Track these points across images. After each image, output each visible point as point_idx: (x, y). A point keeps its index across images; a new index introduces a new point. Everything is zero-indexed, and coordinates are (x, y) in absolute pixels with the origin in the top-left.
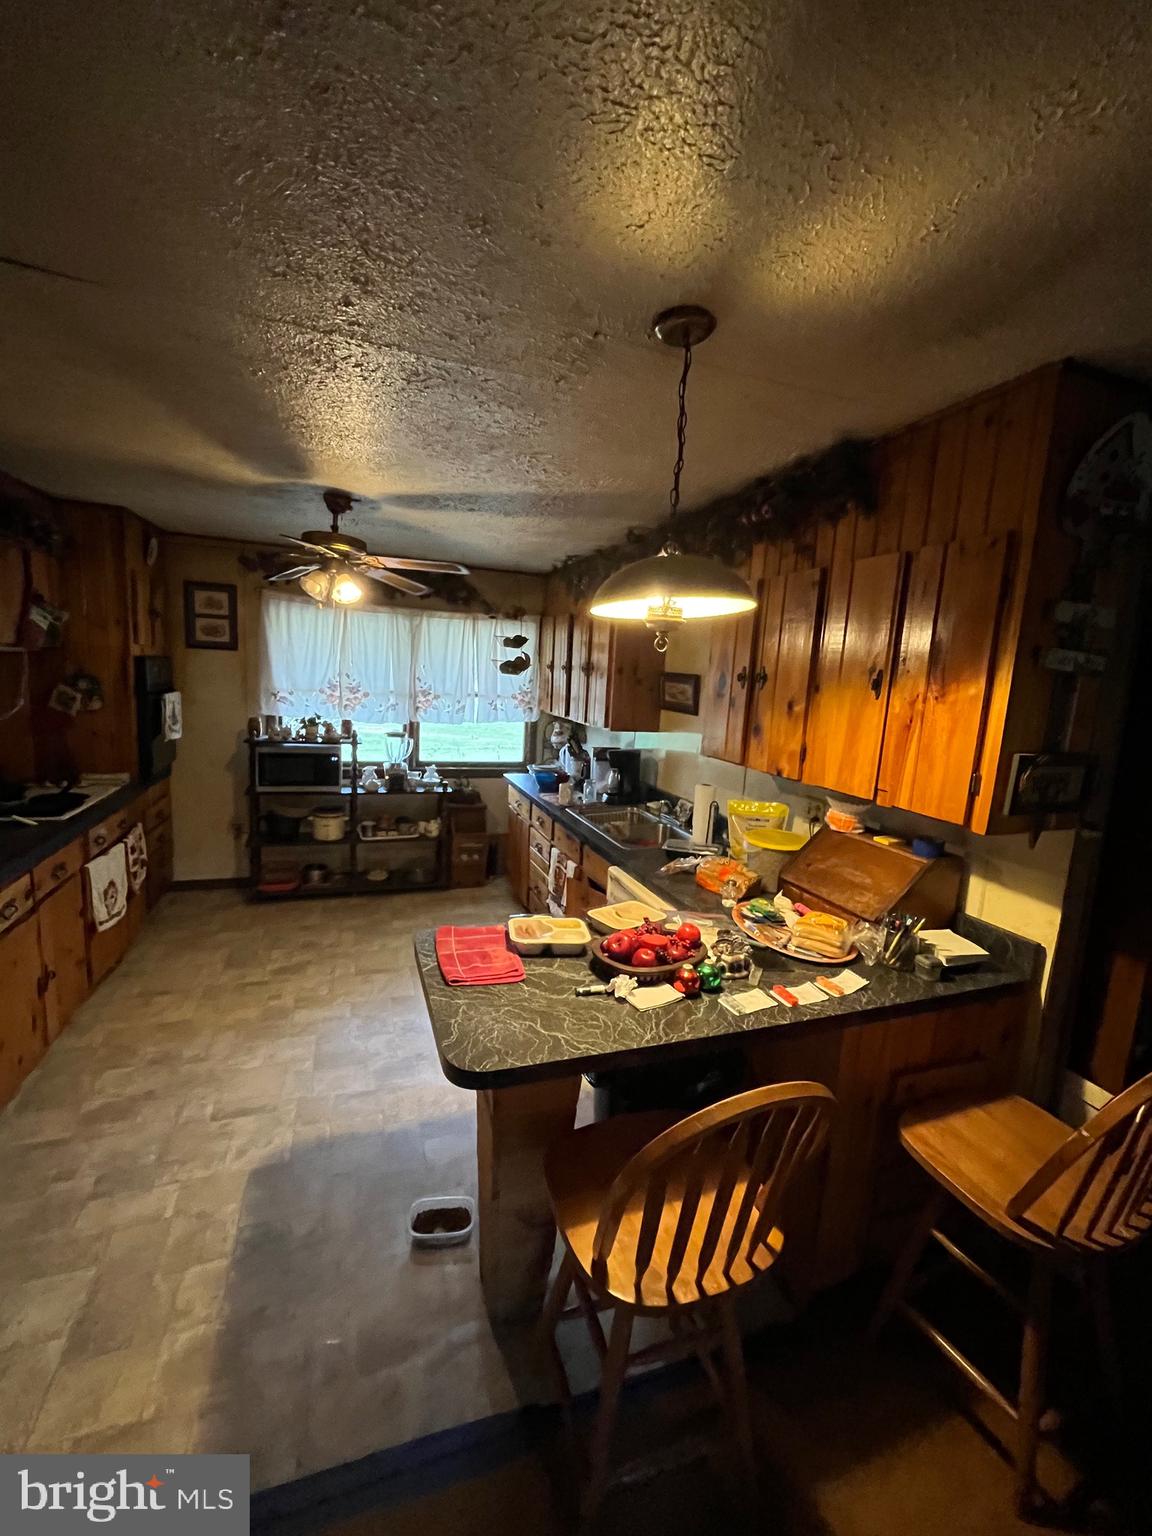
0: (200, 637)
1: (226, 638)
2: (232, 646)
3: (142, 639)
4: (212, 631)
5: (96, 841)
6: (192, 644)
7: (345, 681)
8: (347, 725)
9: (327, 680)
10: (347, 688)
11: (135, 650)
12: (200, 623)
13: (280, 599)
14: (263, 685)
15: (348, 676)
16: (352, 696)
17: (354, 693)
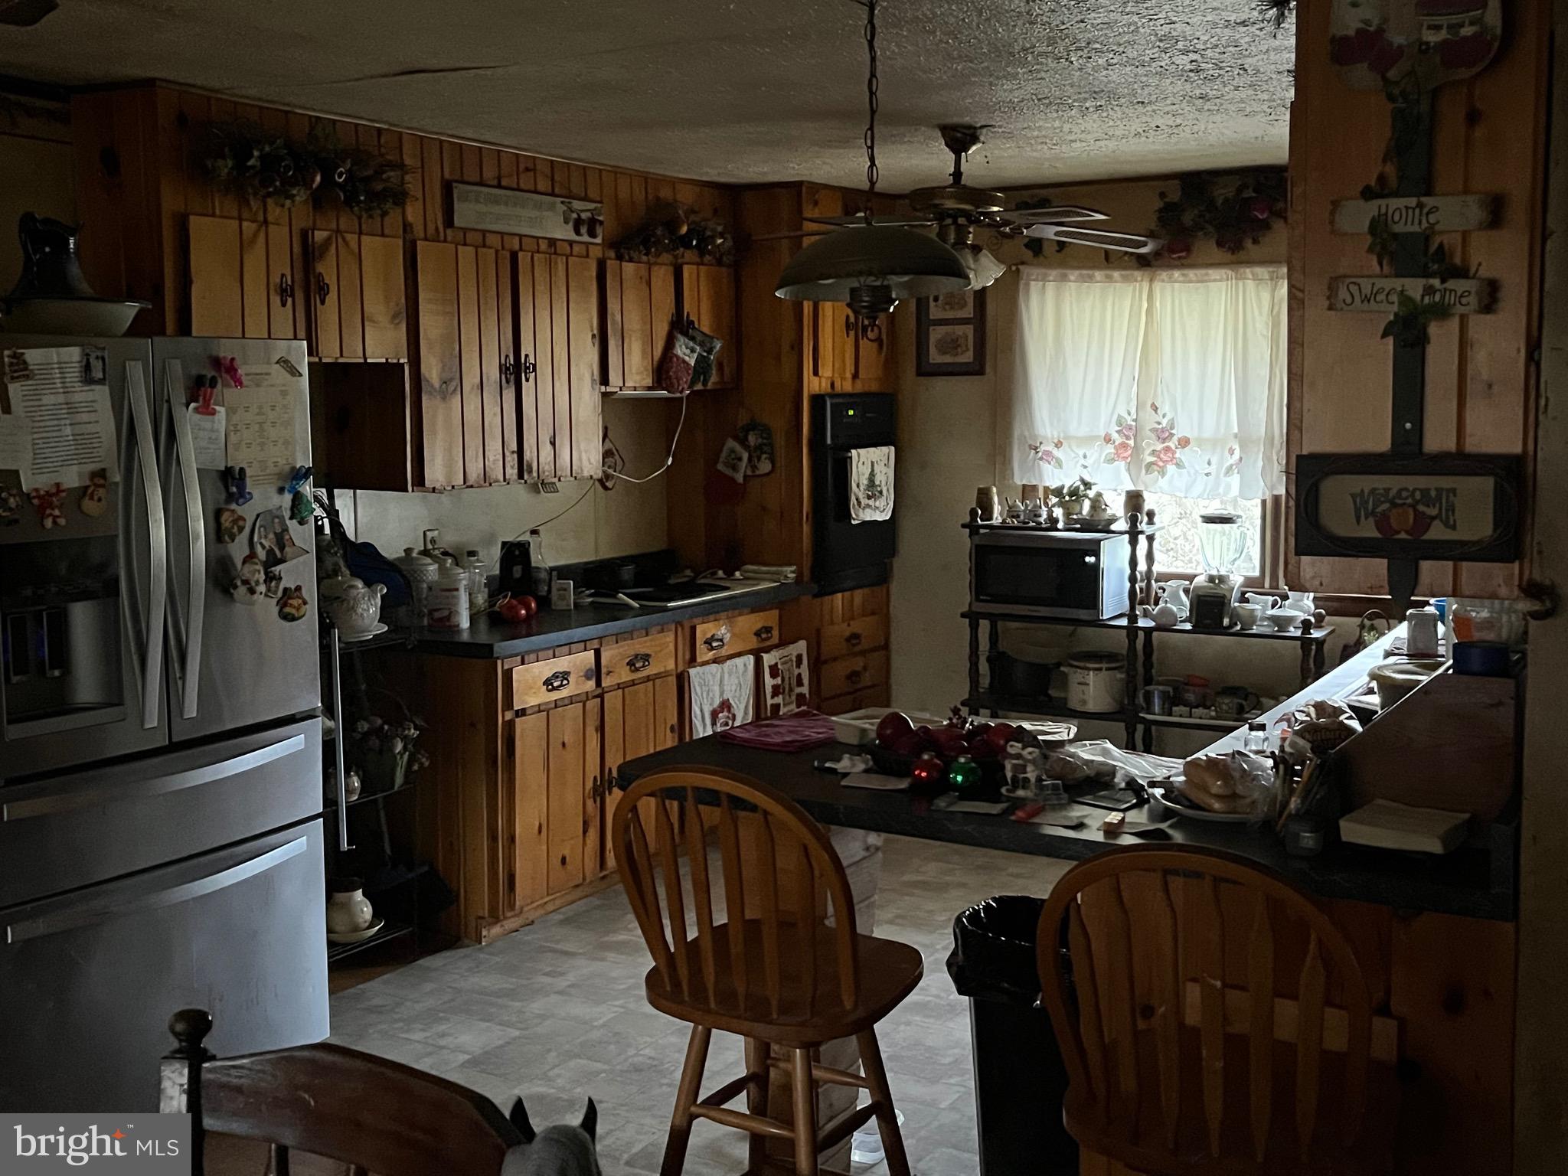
0: (935, 357)
1: (968, 357)
2: (976, 369)
3: (826, 371)
4: (951, 345)
5: (708, 642)
6: (926, 370)
7: (1150, 420)
8: (1134, 501)
9: (1115, 417)
10: (1153, 430)
11: (813, 384)
12: (936, 334)
13: (1044, 279)
14: (1016, 433)
15: (1156, 409)
16: (1159, 447)
17: (1164, 440)
